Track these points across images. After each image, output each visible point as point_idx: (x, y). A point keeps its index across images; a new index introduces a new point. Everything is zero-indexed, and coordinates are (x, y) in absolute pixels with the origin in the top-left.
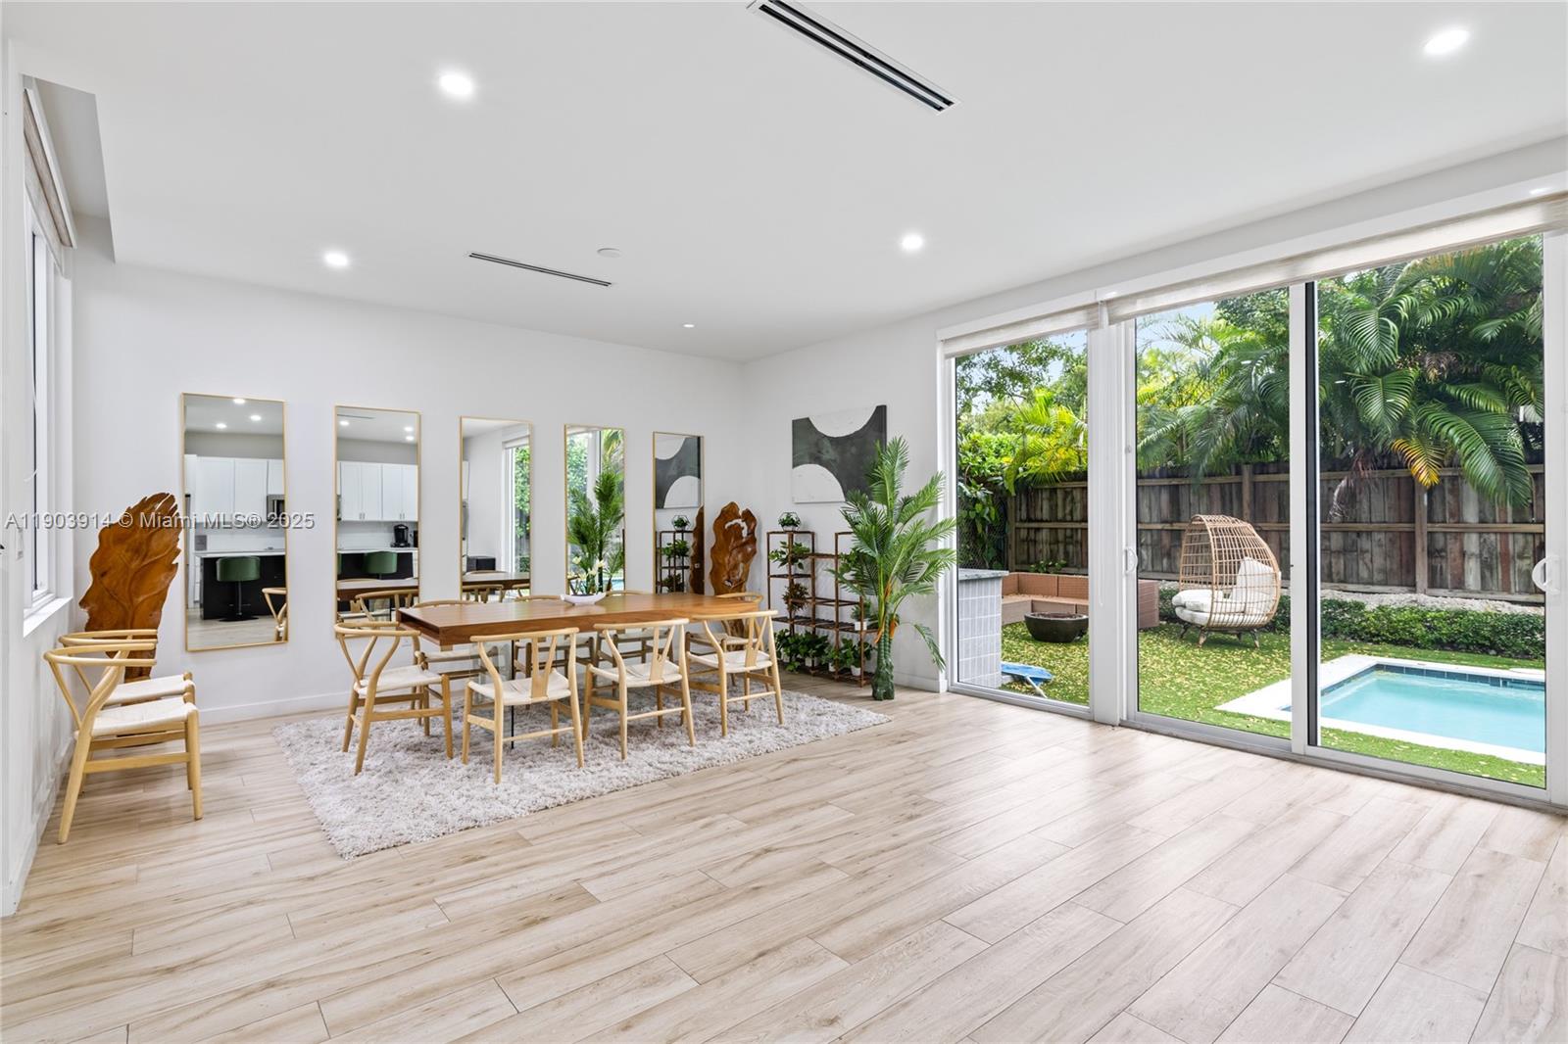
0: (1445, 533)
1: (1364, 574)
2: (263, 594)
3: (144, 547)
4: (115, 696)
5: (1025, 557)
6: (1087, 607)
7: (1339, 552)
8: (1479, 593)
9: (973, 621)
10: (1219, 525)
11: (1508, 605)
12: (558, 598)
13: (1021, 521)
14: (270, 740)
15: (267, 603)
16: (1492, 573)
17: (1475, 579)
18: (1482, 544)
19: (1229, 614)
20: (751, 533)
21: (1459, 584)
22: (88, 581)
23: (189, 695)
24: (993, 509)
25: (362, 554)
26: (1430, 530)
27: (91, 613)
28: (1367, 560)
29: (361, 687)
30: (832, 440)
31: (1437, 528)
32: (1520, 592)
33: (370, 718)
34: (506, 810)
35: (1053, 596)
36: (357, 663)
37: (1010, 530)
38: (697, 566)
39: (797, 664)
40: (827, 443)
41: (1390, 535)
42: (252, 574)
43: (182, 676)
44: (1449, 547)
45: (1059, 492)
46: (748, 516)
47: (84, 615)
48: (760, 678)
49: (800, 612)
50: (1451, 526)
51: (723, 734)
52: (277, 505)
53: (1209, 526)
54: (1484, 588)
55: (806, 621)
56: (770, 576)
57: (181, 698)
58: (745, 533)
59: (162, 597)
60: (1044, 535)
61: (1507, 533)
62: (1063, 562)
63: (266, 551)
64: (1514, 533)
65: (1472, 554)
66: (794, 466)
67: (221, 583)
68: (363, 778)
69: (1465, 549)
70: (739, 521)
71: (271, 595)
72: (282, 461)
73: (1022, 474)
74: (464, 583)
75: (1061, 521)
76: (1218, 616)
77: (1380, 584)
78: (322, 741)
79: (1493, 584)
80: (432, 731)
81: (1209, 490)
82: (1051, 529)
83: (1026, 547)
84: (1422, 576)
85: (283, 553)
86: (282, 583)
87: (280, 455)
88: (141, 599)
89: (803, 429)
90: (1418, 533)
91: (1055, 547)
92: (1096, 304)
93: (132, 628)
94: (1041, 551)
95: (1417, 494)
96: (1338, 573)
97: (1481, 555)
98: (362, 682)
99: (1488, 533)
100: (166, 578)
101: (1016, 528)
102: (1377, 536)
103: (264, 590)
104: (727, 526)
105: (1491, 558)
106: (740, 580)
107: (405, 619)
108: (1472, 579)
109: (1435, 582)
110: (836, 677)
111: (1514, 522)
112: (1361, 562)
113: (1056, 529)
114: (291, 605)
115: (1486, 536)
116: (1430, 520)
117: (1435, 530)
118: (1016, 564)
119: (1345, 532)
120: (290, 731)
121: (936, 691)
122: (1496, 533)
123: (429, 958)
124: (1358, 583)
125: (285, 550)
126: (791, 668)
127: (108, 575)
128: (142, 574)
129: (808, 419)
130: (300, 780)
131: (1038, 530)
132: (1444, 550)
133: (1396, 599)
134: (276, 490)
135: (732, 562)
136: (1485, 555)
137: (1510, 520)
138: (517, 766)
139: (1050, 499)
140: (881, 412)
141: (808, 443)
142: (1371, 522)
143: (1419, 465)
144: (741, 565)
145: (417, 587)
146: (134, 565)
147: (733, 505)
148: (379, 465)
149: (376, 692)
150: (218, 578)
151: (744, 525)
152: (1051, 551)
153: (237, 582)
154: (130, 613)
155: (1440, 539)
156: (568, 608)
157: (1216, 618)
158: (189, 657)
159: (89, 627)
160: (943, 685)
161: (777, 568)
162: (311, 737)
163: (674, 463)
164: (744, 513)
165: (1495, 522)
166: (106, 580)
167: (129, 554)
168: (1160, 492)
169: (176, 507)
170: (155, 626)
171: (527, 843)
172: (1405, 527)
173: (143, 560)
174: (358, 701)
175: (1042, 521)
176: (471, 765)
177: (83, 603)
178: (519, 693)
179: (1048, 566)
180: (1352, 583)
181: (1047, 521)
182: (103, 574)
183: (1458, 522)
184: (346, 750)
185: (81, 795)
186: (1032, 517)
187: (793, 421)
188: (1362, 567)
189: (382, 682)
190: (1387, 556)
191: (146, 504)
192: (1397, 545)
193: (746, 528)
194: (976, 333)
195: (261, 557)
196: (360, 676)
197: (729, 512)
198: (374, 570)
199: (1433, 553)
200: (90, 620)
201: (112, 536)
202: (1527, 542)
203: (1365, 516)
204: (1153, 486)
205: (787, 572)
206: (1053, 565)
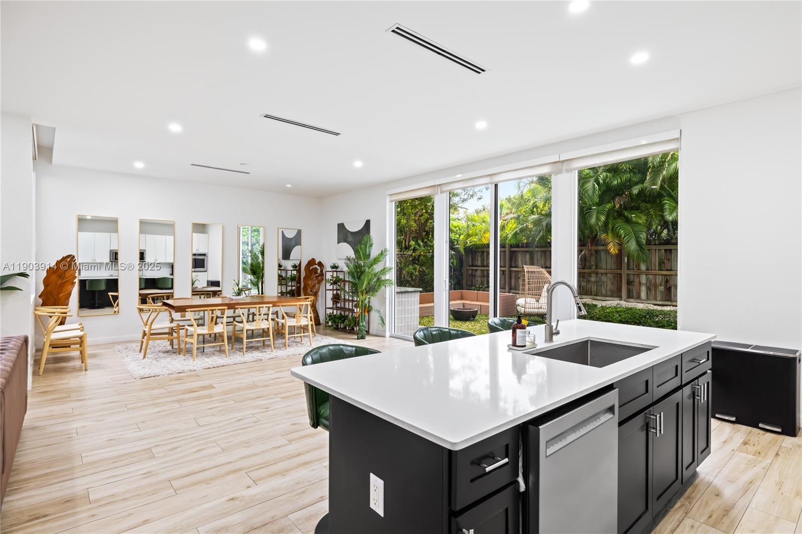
0: (634, 274)
1: (604, 292)
2: (109, 295)
3: (63, 275)
4: (55, 330)
5: (471, 283)
6: (489, 306)
7: (594, 282)
8: (645, 300)
9: (405, 309)
10: (530, 270)
11: (652, 305)
12: (227, 297)
13: (469, 266)
14: (112, 350)
15: (110, 299)
16: (650, 292)
17: (644, 295)
18: (647, 279)
19: (534, 308)
20: (322, 271)
21: (638, 297)
22: (42, 288)
23: (82, 329)
24: (455, 261)
25: (155, 279)
26: (628, 273)
27: (43, 300)
28: (605, 286)
29: (146, 328)
30: (351, 233)
31: (630, 272)
32: (660, 301)
33: (149, 339)
34: (195, 368)
35: (474, 301)
36: (145, 320)
37: (464, 271)
38: (298, 285)
39: (335, 326)
40: (349, 234)
41: (614, 275)
42: (103, 287)
43: (78, 324)
44: (635, 280)
45: (485, 253)
46: (320, 264)
47: (41, 301)
48: (304, 329)
49: (339, 305)
50: (636, 272)
51: (286, 348)
52: (115, 256)
53: (526, 270)
54: (648, 298)
55: (341, 308)
56: (326, 290)
57: (79, 330)
58: (319, 271)
59: (69, 294)
60: (479, 273)
61: (656, 275)
62: (486, 286)
63: (109, 276)
64: (658, 275)
65: (643, 284)
66: (338, 243)
67: (88, 291)
68: (146, 360)
69: (641, 281)
70: (316, 266)
71: (112, 295)
72: (117, 234)
73: (469, 244)
74: (193, 292)
75: (486, 266)
76: (527, 309)
77: (609, 296)
78: (131, 350)
79: (652, 297)
80: (174, 347)
81: (545, 254)
82: (481, 270)
83: (471, 279)
84: (624, 294)
85: (117, 278)
86: (117, 291)
87: (116, 231)
88: (61, 295)
89: (341, 227)
90: (623, 275)
91: (483, 279)
92: (435, 186)
93: (58, 306)
94: (477, 281)
95: (623, 257)
96: (594, 291)
97: (647, 284)
98: (146, 327)
99: (649, 274)
100: (71, 287)
101: (467, 270)
102: (609, 275)
103: (109, 294)
104: (311, 268)
105: (650, 285)
106: (316, 291)
107: (165, 304)
108: (643, 295)
109: (630, 296)
110: (348, 331)
111: (659, 270)
112: (603, 287)
113: (484, 270)
114: (121, 300)
115: (648, 276)
116: (628, 269)
117: (629, 273)
118: (467, 286)
119: (597, 273)
120: (119, 347)
121: (385, 337)
122: (652, 275)
123: (159, 398)
124: (601, 296)
125: (118, 276)
126: (332, 328)
127: (49, 286)
128: (62, 286)
129: (343, 224)
130: (122, 360)
131: (476, 270)
132: (633, 282)
133: (612, 303)
134: (114, 248)
135: (313, 284)
136: (648, 284)
137: (657, 269)
138: (204, 356)
139: (481, 256)
140: (368, 222)
141: (343, 234)
142: (606, 269)
143: (611, 245)
144: (317, 285)
145: (173, 293)
146: (59, 282)
147: (313, 259)
148: (165, 236)
149: (151, 330)
150: (87, 289)
151: (318, 268)
152: (481, 281)
153: (96, 291)
154: (57, 301)
155: (632, 276)
156: (231, 301)
157: (527, 310)
158: (79, 318)
159: (42, 305)
160: (388, 334)
161: (329, 287)
162: (127, 349)
163: (294, 240)
164: (318, 263)
165: (652, 270)
166: (48, 288)
167: (57, 278)
168: (526, 255)
169: (75, 260)
170: (67, 305)
171: (199, 376)
172: (619, 271)
173: (62, 280)
174: (145, 334)
175: (478, 266)
176: (186, 357)
177: (40, 296)
178: (204, 330)
179: (480, 288)
180: (599, 296)
181: (480, 266)
182: (48, 286)
183: (639, 270)
184: (140, 352)
185: (45, 364)
186: (474, 264)
187: (338, 224)
188: (603, 289)
189: (153, 327)
190: (612, 284)
191: (64, 259)
192: (616, 279)
193: (320, 269)
194: (400, 193)
195: (107, 279)
196: (146, 325)
197: (312, 262)
198: (160, 286)
199: (629, 283)
200: (43, 303)
201: (50, 271)
202: (662, 279)
203: (604, 267)
204: (523, 251)
205: (332, 288)
206: (482, 287)
